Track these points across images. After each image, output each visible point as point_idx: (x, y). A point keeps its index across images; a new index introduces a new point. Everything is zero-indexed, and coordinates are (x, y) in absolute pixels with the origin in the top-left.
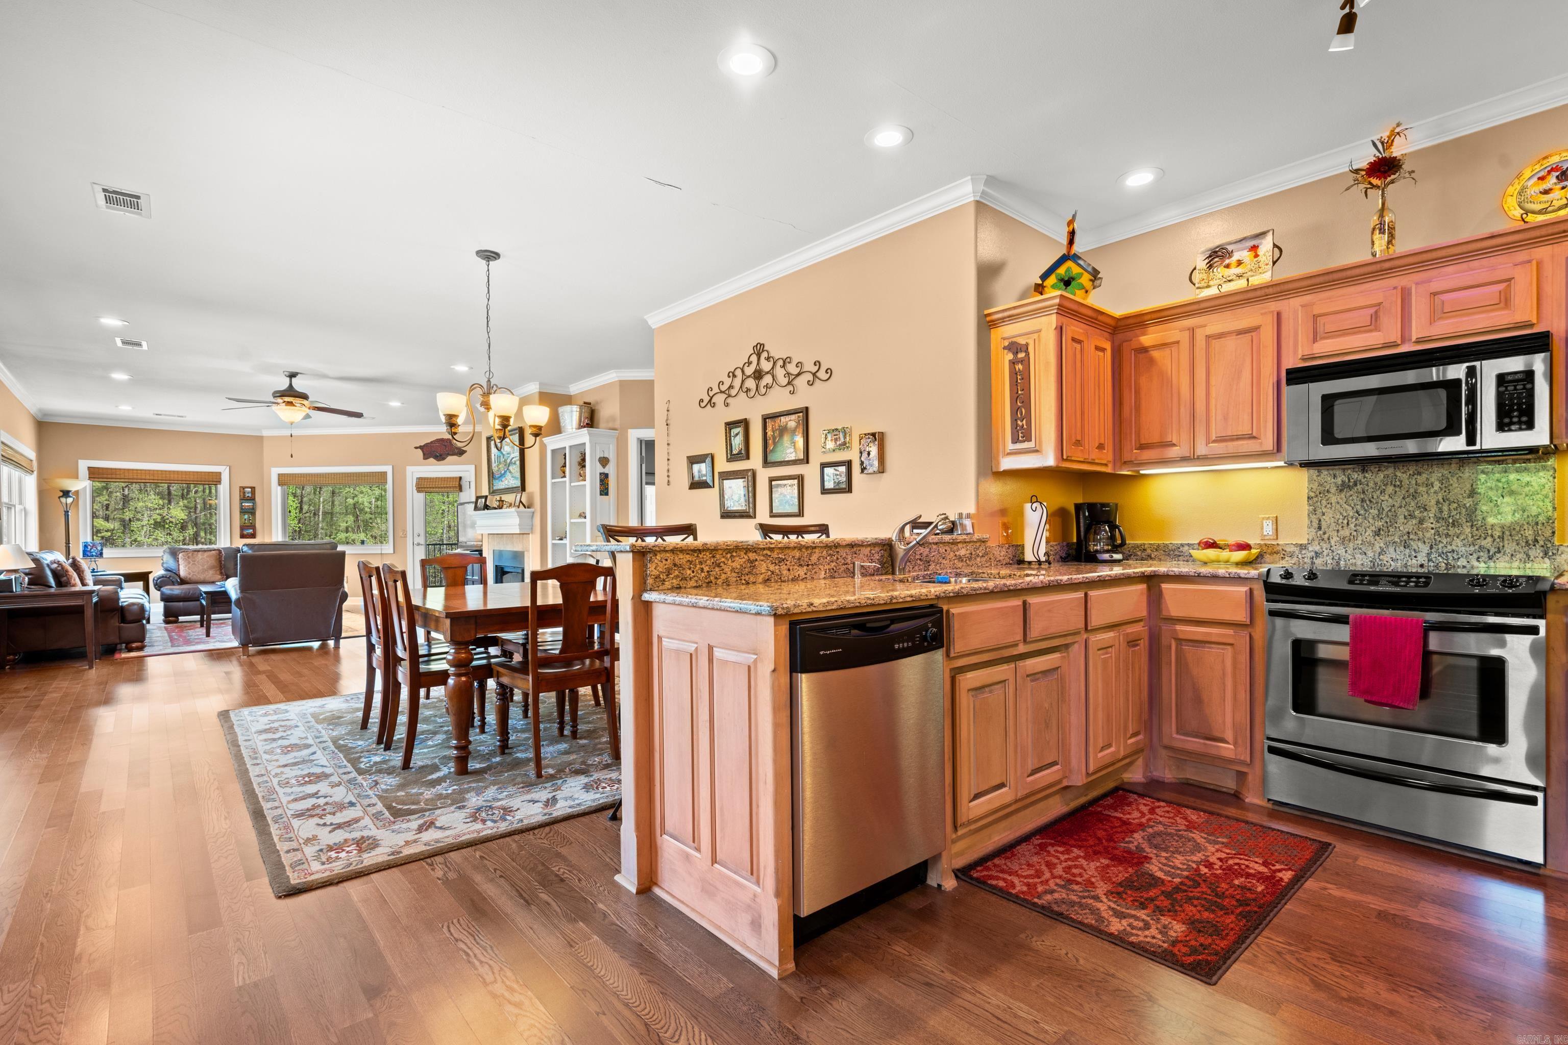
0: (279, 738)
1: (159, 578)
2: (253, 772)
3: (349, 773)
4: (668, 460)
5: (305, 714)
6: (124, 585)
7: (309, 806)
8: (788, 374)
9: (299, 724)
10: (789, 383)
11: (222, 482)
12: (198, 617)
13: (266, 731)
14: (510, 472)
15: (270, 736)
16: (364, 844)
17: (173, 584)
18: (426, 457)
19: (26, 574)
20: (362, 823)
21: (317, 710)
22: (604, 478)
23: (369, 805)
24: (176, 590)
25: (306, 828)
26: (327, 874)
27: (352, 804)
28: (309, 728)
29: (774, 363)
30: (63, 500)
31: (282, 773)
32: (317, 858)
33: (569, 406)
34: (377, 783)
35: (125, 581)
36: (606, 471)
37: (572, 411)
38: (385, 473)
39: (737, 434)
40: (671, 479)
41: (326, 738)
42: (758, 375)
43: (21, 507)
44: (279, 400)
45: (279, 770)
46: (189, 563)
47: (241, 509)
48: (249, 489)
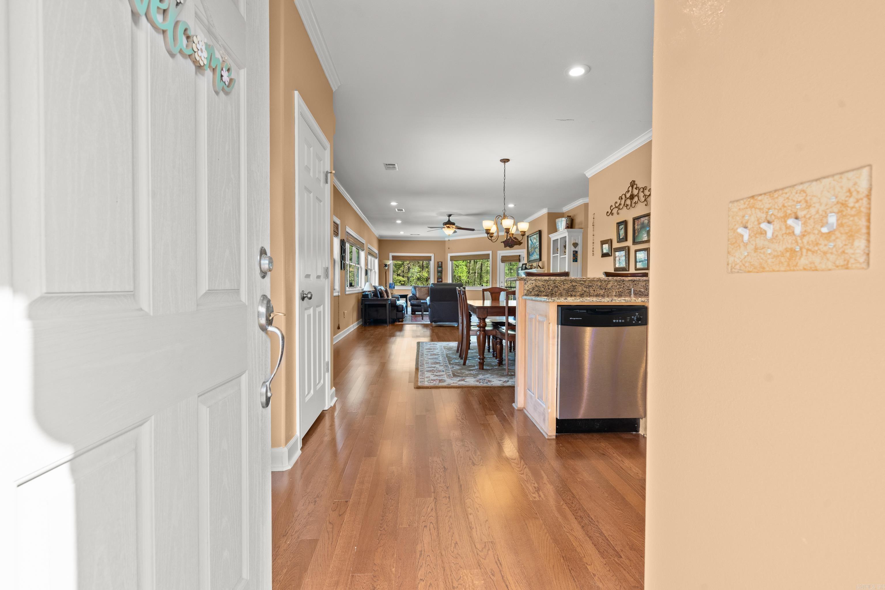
0: (431, 352)
1: (410, 297)
2: (420, 359)
3: (447, 363)
4: (593, 243)
5: (442, 346)
6: (400, 299)
7: (431, 370)
8: (645, 195)
9: (439, 348)
10: (645, 200)
11: (432, 260)
12: (420, 313)
13: (428, 349)
14: (536, 252)
15: (429, 351)
16: (440, 381)
17: (414, 300)
18: (505, 247)
19: (373, 293)
20: (444, 376)
21: (446, 345)
22: (575, 253)
23: (448, 372)
24: (415, 302)
25: (427, 374)
26: (428, 385)
27: (443, 371)
28: (441, 350)
29: (639, 190)
30: (385, 268)
31: (428, 360)
32: (427, 381)
33: (561, 218)
34: (453, 367)
35: (400, 298)
36: (576, 249)
37: (562, 221)
38: (489, 254)
39: (622, 229)
40: (594, 252)
41: (445, 353)
42: (632, 197)
43: (374, 270)
44: (445, 226)
45: (427, 360)
46: (419, 292)
47: (438, 271)
48: (440, 263)
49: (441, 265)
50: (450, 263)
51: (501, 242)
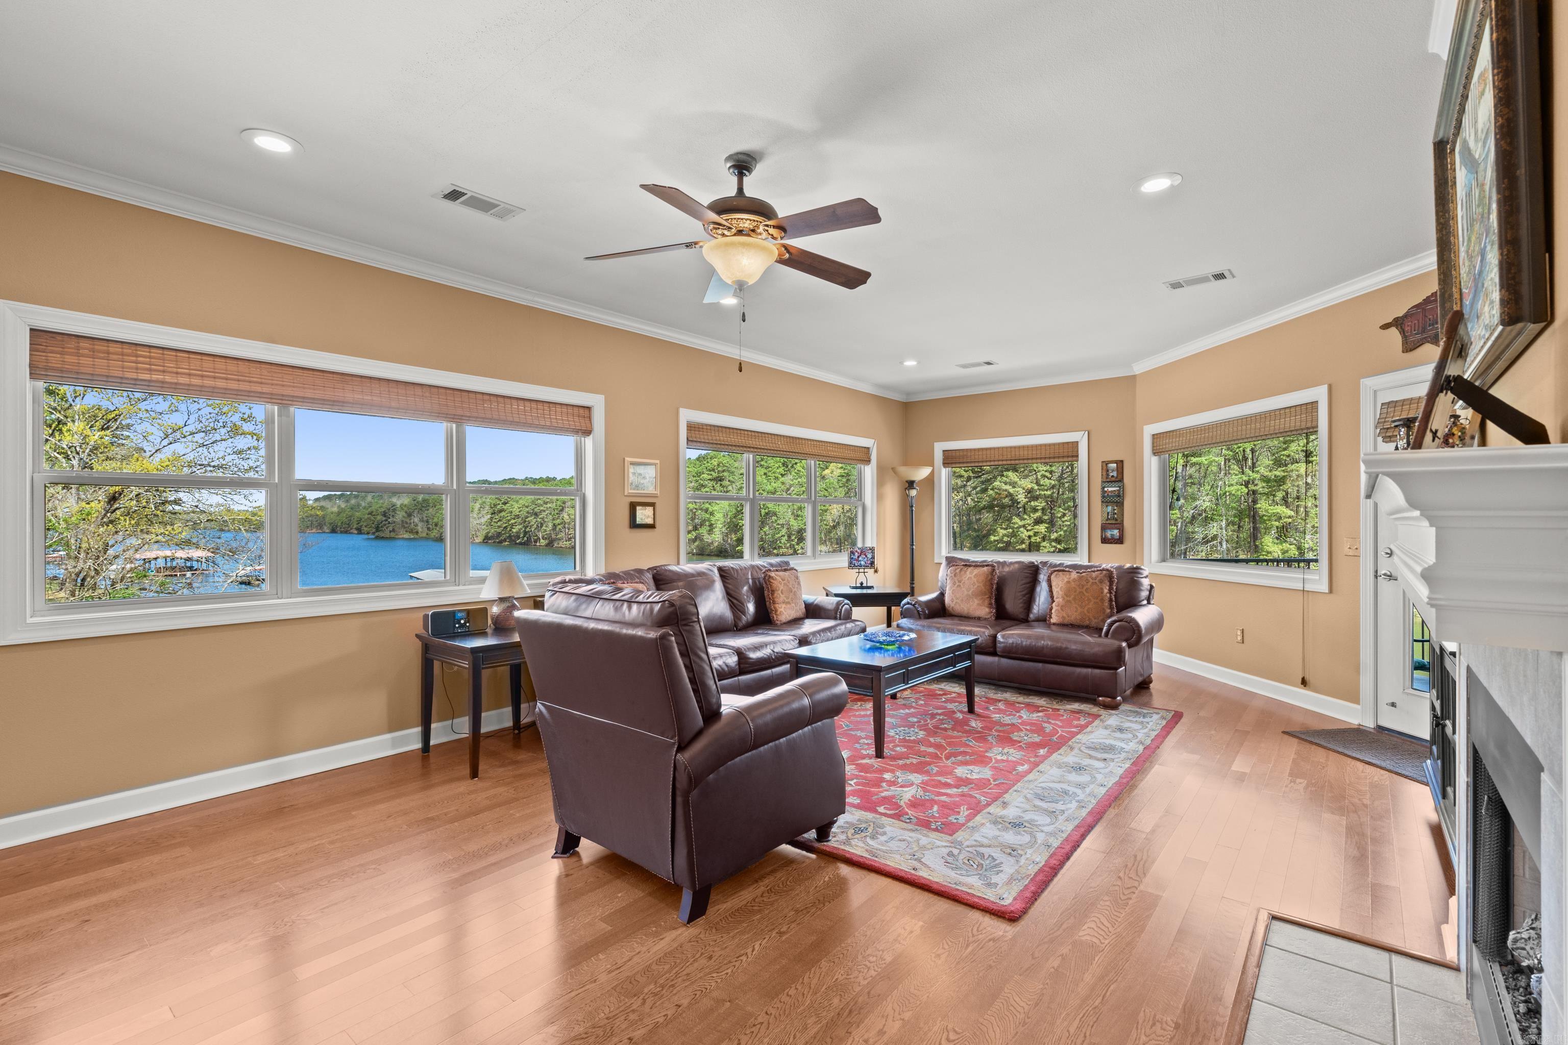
11: (1080, 457)
18: (1410, 346)
30: (909, 493)
38: (1313, 406)
43: (861, 502)
47: (1103, 497)
48: (1115, 465)
49: (1115, 474)
50: (1152, 466)
51: (1385, 327)
